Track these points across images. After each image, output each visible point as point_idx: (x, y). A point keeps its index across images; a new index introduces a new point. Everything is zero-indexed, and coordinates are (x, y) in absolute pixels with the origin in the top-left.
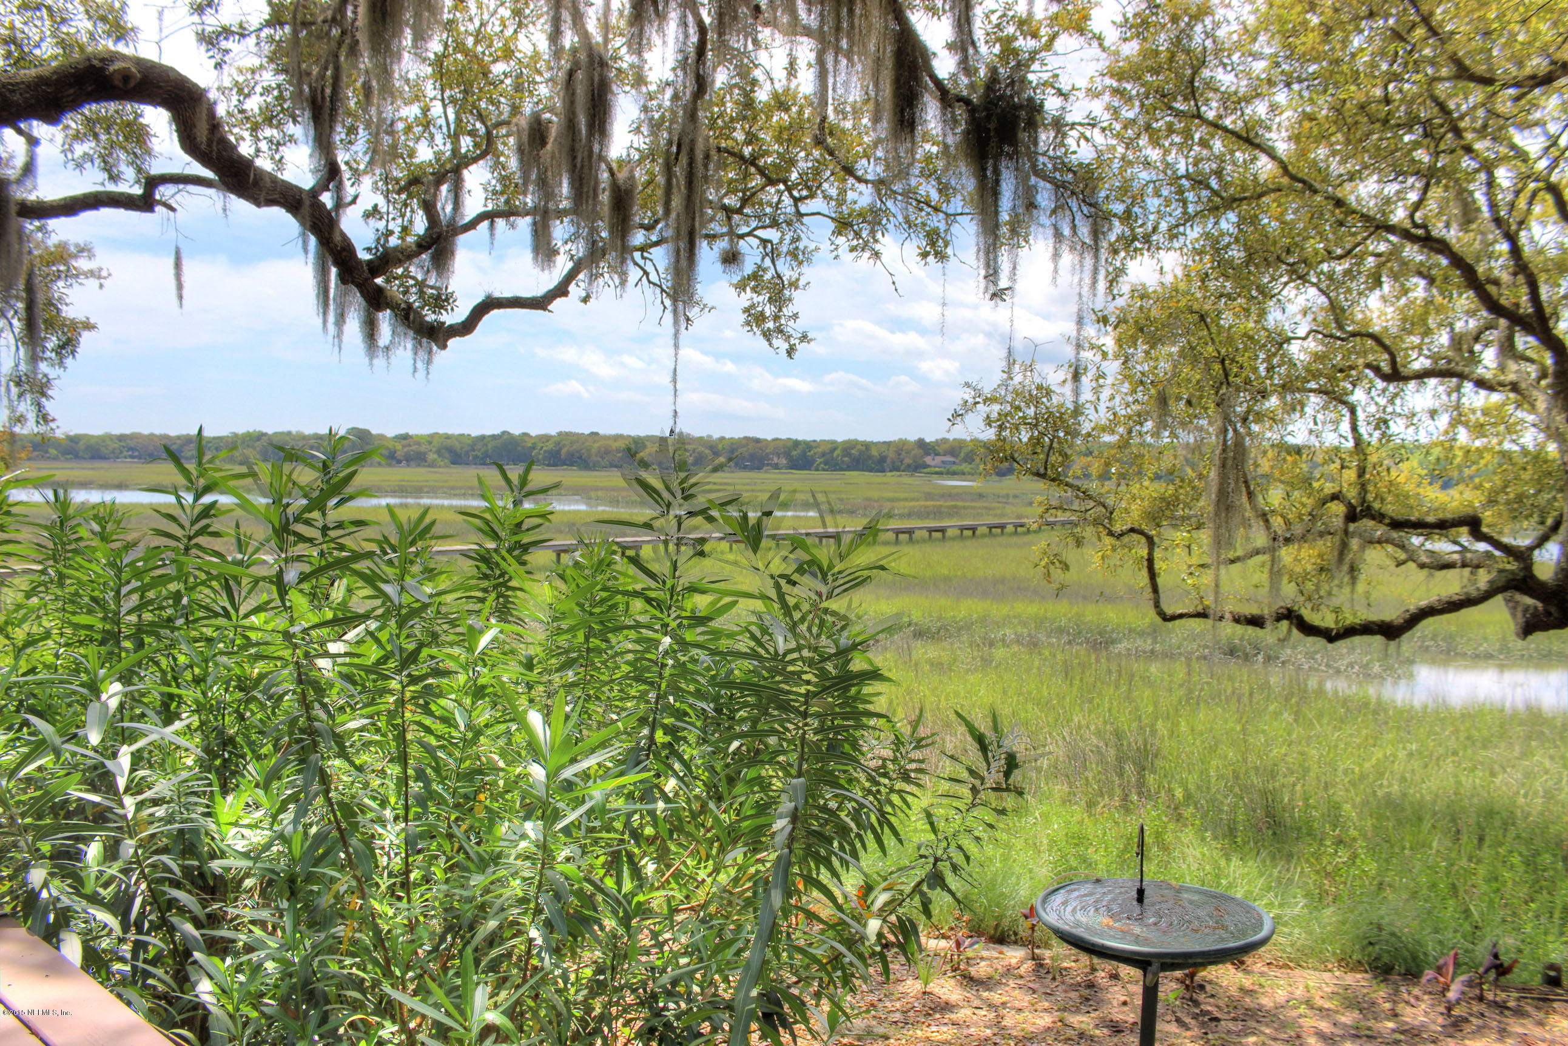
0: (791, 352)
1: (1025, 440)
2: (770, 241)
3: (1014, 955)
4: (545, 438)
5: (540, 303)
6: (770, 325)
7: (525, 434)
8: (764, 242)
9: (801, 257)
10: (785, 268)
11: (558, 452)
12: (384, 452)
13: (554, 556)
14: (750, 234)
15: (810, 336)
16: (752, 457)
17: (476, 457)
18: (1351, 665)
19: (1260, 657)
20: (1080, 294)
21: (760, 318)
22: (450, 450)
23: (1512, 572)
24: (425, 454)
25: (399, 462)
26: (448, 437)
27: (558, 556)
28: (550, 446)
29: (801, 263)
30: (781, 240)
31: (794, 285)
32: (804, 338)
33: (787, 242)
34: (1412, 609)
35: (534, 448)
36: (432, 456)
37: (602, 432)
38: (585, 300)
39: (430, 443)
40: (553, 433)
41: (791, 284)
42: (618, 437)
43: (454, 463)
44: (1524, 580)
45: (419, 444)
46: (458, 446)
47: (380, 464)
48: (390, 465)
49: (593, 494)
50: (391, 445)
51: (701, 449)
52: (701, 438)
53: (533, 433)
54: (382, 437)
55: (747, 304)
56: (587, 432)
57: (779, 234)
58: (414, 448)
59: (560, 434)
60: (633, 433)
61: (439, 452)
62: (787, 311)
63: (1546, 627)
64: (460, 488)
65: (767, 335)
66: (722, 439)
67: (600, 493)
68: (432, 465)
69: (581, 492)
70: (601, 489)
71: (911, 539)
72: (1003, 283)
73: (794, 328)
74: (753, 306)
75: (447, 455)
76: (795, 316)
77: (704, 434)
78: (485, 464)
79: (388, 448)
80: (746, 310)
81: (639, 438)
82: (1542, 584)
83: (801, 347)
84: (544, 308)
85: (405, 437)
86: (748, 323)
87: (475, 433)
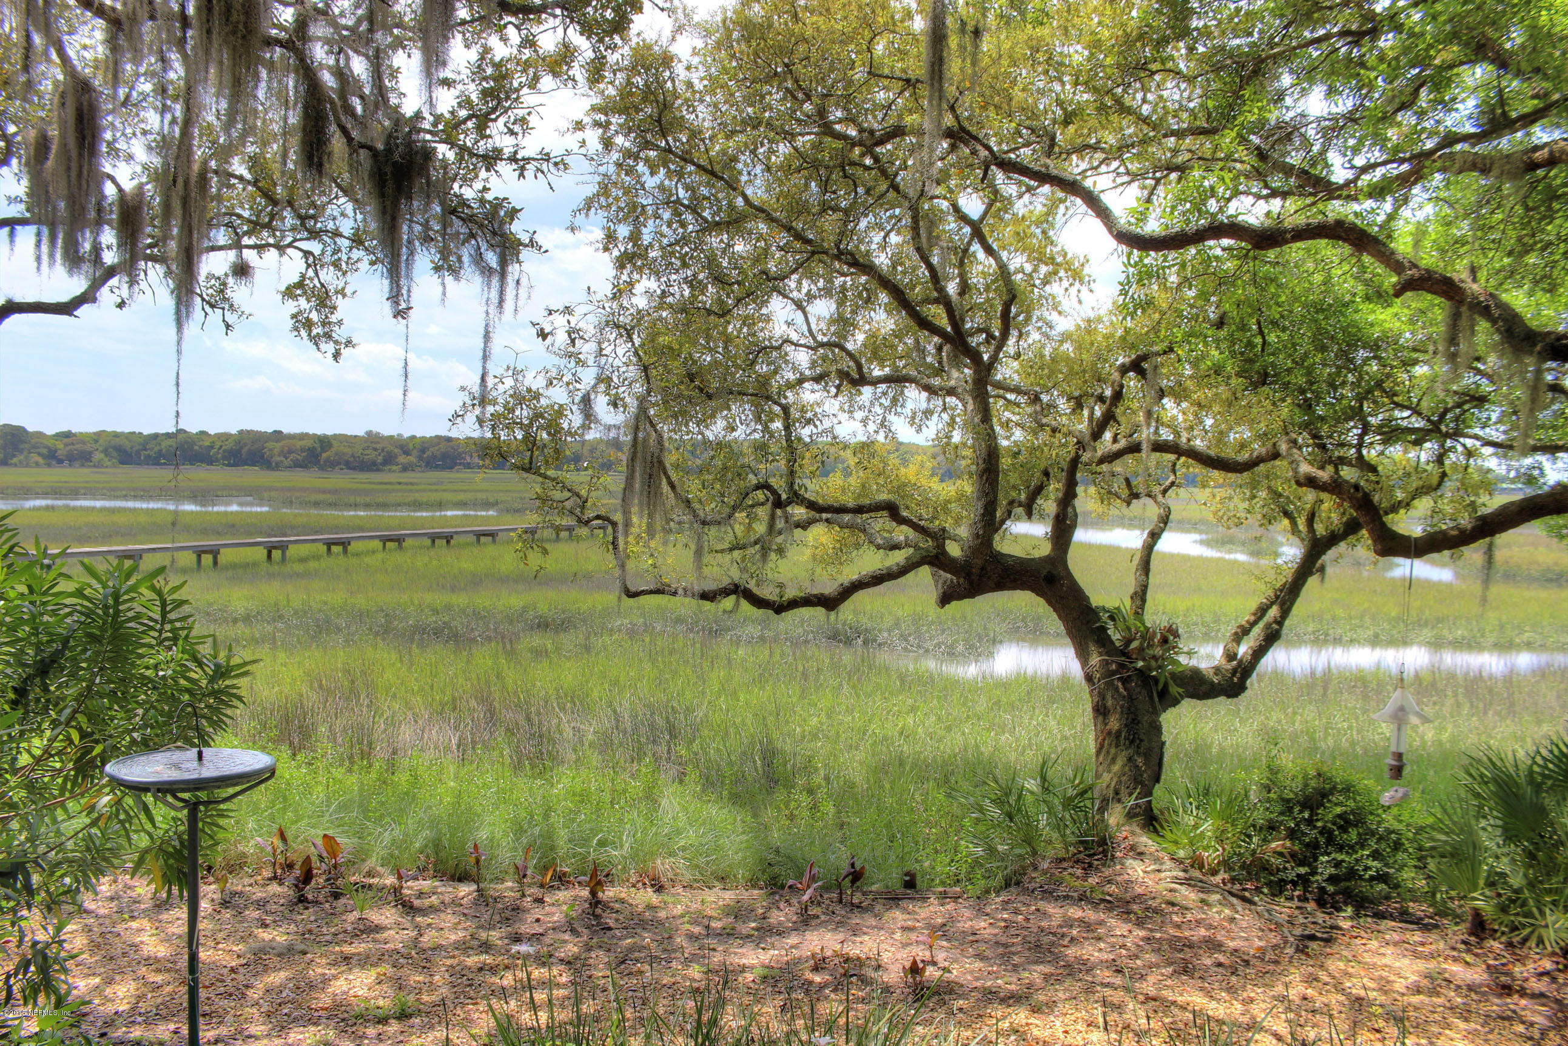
0: (336, 356)
1: (520, 437)
2: (311, 253)
3: (466, 890)
4: (226, 436)
5: (66, 308)
6: (317, 330)
7: (204, 433)
8: (307, 254)
9: (344, 266)
10: (328, 276)
11: (239, 451)
12: (45, 451)
13: (194, 557)
14: (290, 245)
15: (354, 341)
16: (444, 456)
17: (149, 456)
18: (939, 645)
19: (860, 641)
20: (487, 313)
21: (309, 324)
22: (119, 449)
23: (927, 551)
24: (90, 453)
25: (60, 462)
26: (116, 435)
27: (199, 557)
28: (229, 445)
29: (344, 273)
30: (323, 253)
31: (342, 292)
32: (349, 343)
33: (329, 253)
34: (846, 584)
35: (212, 447)
36: (98, 456)
37: (285, 431)
38: (121, 305)
39: (96, 441)
40: (234, 431)
41: (337, 292)
42: (303, 436)
43: (122, 463)
44: (936, 556)
45: (84, 442)
46: (127, 445)
47: (37, 464)
48: (49, 465)
49: (266, 495)
50: (50, 443)
51: (390, 448)
52: (392, 437)
53: (212, 432)
54: (40, 434)
55: (295, 311)
56: (270, 430)
57: (321, 246)
58: (77, 446)
59: (241, 432)
60: (319, 431)
61: (106, 452)
62: (333, 318)
63: (960, 597)
64: (121, 489)
65: (315, 340)
66: (413, 437)
67: (273, 494)
68: (98, 465)
69: (256, 493)
70: (277, 489)
71: (571, 536)
72: (403, 305)
73: (339, 333)
74: (300, 313)
75: (115, 454)
76: (340, 323)
77: (394, 433)
78: (159, 464)
79: (46, 447)
80: (294, 316)
81: (326, 437)
82: (953, 560)
83: (346, 352)
84: (70, 314)
85: (68, 435)
86: (296, 329)
87: (147, 431)
